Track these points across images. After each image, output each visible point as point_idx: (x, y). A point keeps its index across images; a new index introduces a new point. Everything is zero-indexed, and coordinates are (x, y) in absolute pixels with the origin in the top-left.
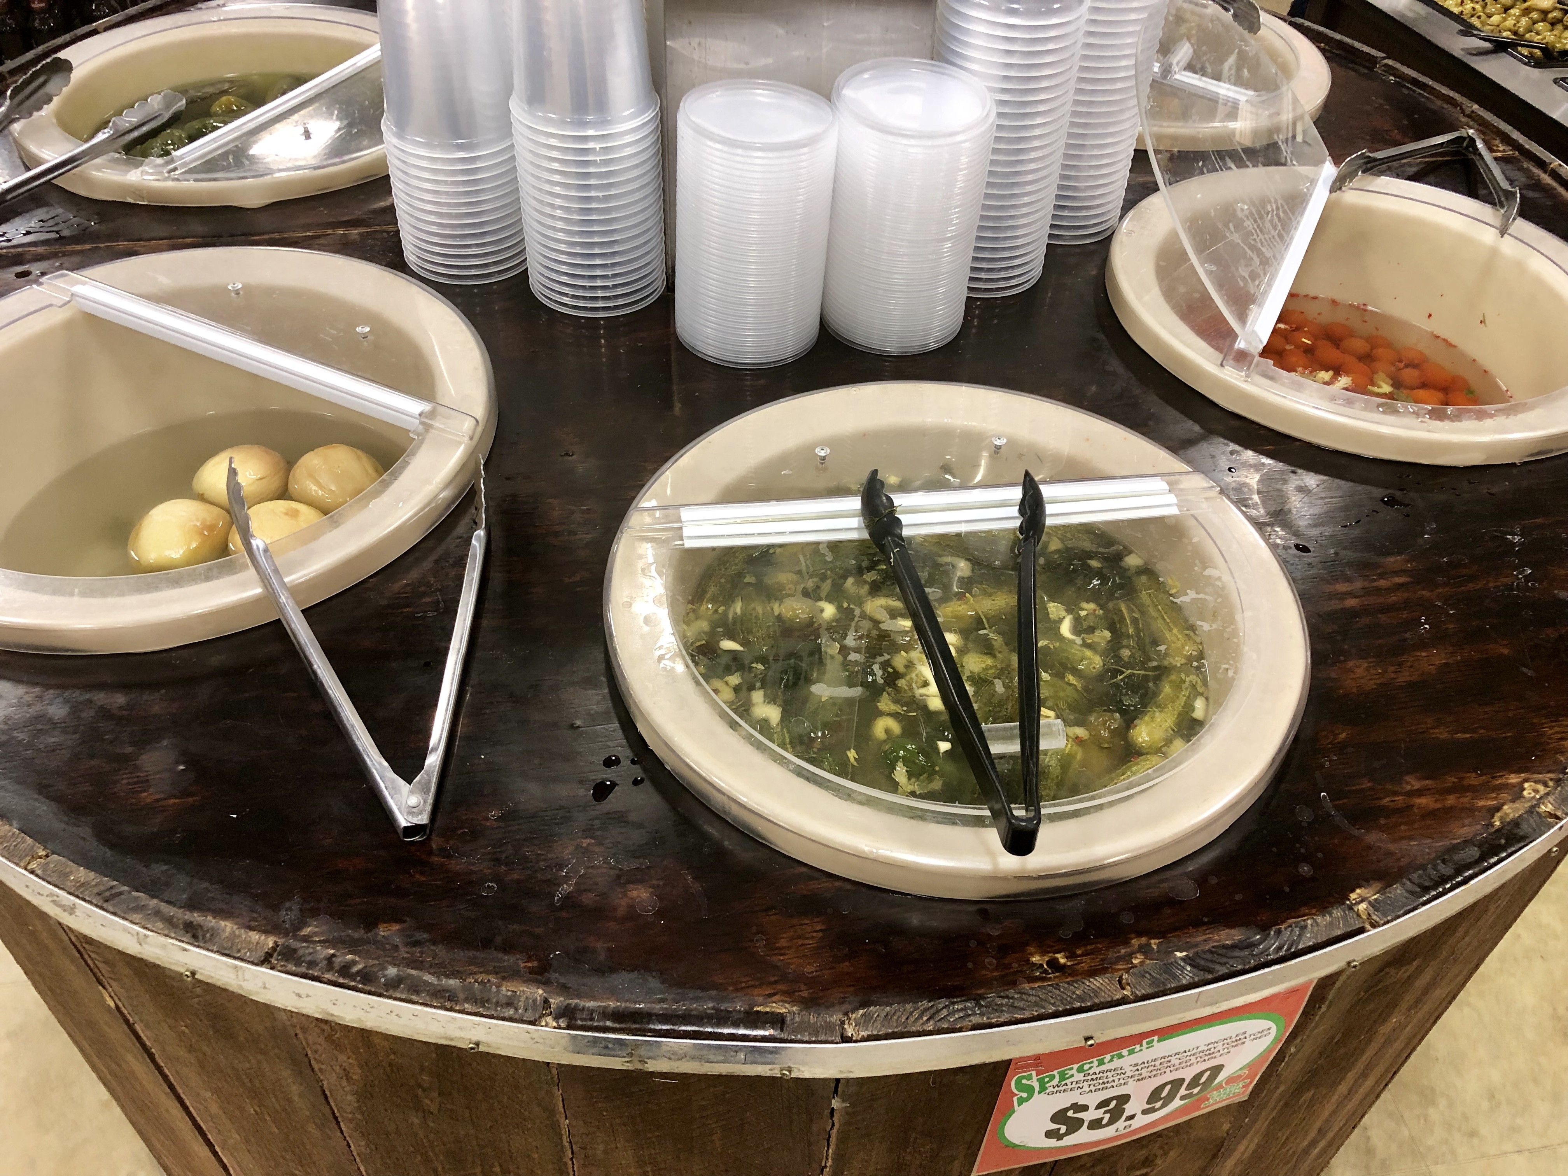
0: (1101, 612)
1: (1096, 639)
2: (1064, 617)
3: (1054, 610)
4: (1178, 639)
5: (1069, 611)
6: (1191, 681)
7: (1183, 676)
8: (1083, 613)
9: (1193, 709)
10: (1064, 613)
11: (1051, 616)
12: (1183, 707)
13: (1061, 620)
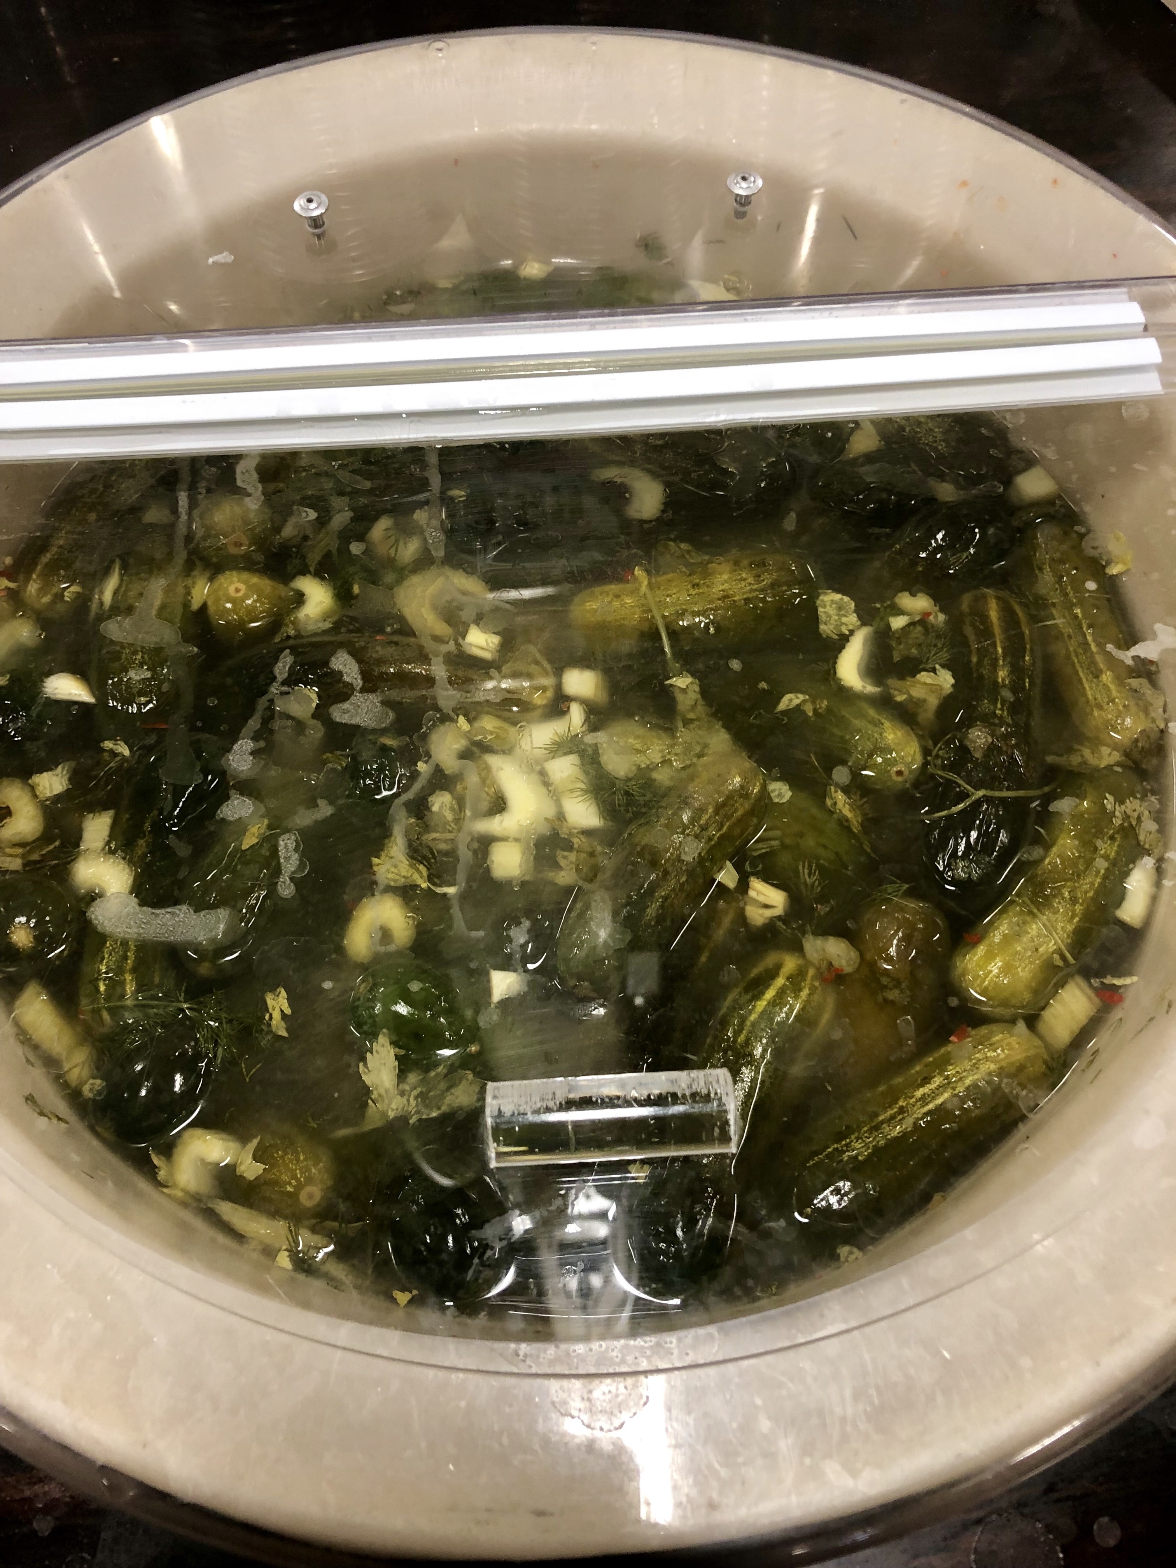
0: (941, 617)
1: (917, 692)
2: (852, 632)
3: (832, 611)
4: (1113, 701)
5: (866, 616)
6: (1126, 817)
7: (1109, 802)
8: (898, 623)
9: (1119, 896)
10: (852, 619)
11: (822, 627)
12: (1097, 892)
13: (844, 640)
